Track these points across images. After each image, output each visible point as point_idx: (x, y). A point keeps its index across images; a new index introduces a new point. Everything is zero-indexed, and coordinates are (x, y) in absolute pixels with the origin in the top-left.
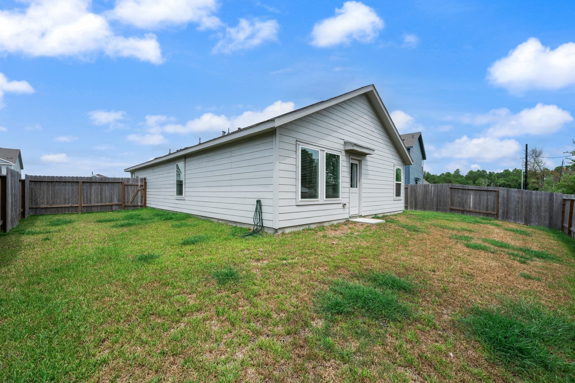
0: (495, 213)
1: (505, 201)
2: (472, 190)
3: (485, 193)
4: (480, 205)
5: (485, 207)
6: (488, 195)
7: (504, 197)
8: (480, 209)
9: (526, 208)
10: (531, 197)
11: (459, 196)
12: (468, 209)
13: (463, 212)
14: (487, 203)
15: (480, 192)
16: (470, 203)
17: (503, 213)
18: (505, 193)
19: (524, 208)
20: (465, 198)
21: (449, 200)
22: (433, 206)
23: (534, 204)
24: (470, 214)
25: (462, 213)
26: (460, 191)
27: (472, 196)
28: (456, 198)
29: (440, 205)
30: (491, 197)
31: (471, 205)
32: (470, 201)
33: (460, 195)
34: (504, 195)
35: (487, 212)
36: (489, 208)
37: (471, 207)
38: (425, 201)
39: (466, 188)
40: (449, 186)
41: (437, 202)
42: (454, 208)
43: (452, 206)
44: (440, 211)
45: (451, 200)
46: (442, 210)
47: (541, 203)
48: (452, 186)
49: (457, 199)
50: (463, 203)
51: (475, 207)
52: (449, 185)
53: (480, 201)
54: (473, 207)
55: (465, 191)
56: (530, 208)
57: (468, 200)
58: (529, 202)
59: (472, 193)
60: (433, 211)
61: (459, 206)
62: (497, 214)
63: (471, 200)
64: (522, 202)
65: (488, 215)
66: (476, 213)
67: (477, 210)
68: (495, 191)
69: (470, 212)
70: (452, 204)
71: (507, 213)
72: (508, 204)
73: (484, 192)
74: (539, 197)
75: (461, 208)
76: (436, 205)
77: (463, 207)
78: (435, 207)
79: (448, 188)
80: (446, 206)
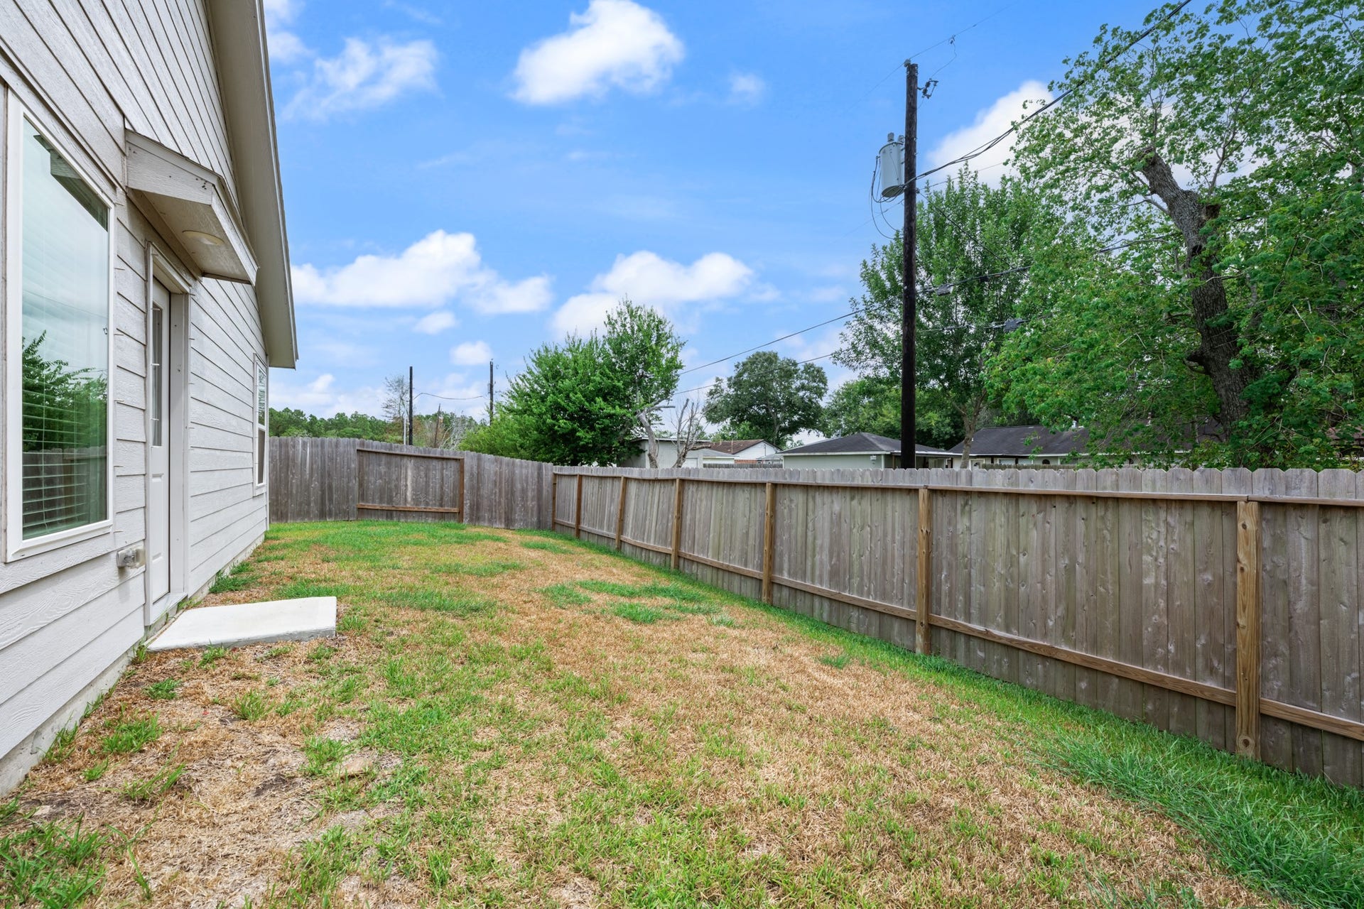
0: (456, 510)
1: (475, 482)
2: (411, 456)
3: (438, 464)
4: (427, 493)
5: (438, 498)
6: (443, 469)
7: (472, 474)
8: (427, 504)
9: (507, 493)
10: (513, 473)
11: (380, 473)
12: (401, 506)
13: (389, 514)
14: (442, 488)
15: (425, 463)
16: (406, 490)
17: (471, 508)
18: (475, 462)
19: (503, 494)
20: (394, 477)
21: (355, 483)
22: (309, 504)
23: (519, 486)
24: (406, 517)
25: (387, 517)
26: (384, 458)
27: (410, 473)
28: (372, 479)
29: (331, 500)
30: (450, 471)
31: (409, 494)
32: (406, 485)
33: (383, 469)
34: (472, 468)
35: (441, 510)
36: (446, 499)
37: (409, 499)
38: (283, 491)
39: (398, 452)
40: (354, 446)
41: (323, 491)
42: (369, 505)
43: (363, 500)
44: (330, 516)
45: (361, 485)
46: (336, 515)
47: (527, 483)
48: (363, 444)
49: (374, 482)
50: (389, 492)
51: (416, 501)
52: (354, 442)
53: (427, 483)
54: (413, 499)
55: (394, 459)
56: (513, 493)
57: (403, 482)
58: (511, 482)
59: (410, 464)
60: (310, 519)
61: (381, 501)
62: (460, 513)
63: (409, 483)
64: (500, 483)
65: (442, 515)
66: (419, 513)
67: (422, 507)
68: (456, 460)
69: (406, 513)
70: (363, 497)
71: (478, 509)
72: (479, 489)
73: (435, 463)
74: (524, 471)
75: (385, 506)
76: (319, 501)
77: (390, 501)
78: (314, 508)
79: (353, 452)
80: (348, 502)
